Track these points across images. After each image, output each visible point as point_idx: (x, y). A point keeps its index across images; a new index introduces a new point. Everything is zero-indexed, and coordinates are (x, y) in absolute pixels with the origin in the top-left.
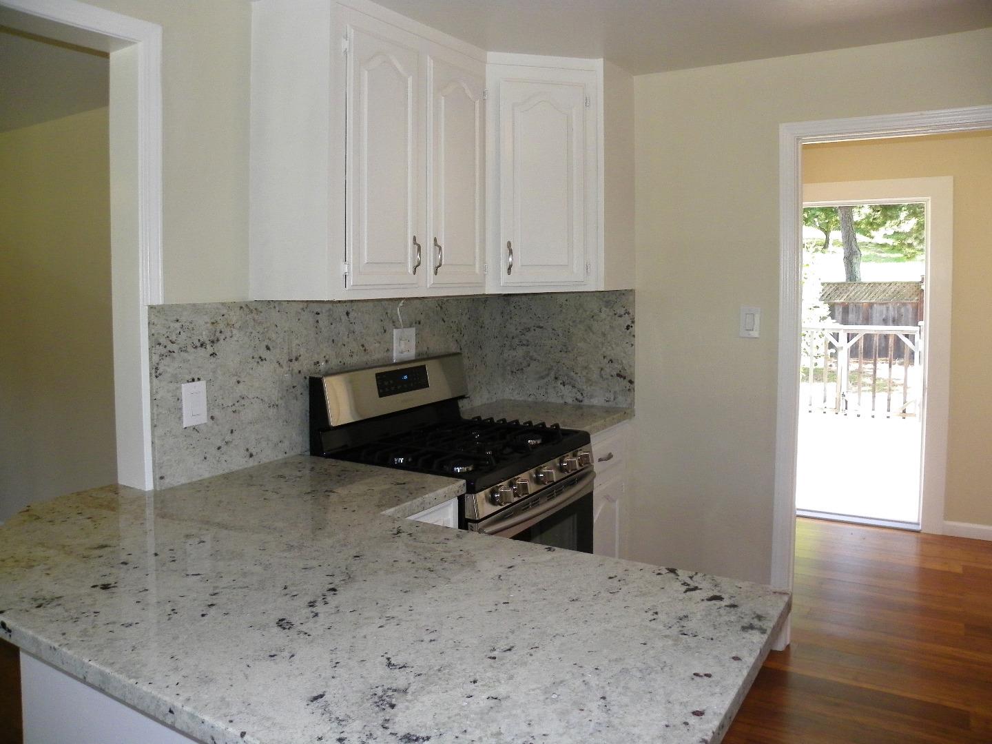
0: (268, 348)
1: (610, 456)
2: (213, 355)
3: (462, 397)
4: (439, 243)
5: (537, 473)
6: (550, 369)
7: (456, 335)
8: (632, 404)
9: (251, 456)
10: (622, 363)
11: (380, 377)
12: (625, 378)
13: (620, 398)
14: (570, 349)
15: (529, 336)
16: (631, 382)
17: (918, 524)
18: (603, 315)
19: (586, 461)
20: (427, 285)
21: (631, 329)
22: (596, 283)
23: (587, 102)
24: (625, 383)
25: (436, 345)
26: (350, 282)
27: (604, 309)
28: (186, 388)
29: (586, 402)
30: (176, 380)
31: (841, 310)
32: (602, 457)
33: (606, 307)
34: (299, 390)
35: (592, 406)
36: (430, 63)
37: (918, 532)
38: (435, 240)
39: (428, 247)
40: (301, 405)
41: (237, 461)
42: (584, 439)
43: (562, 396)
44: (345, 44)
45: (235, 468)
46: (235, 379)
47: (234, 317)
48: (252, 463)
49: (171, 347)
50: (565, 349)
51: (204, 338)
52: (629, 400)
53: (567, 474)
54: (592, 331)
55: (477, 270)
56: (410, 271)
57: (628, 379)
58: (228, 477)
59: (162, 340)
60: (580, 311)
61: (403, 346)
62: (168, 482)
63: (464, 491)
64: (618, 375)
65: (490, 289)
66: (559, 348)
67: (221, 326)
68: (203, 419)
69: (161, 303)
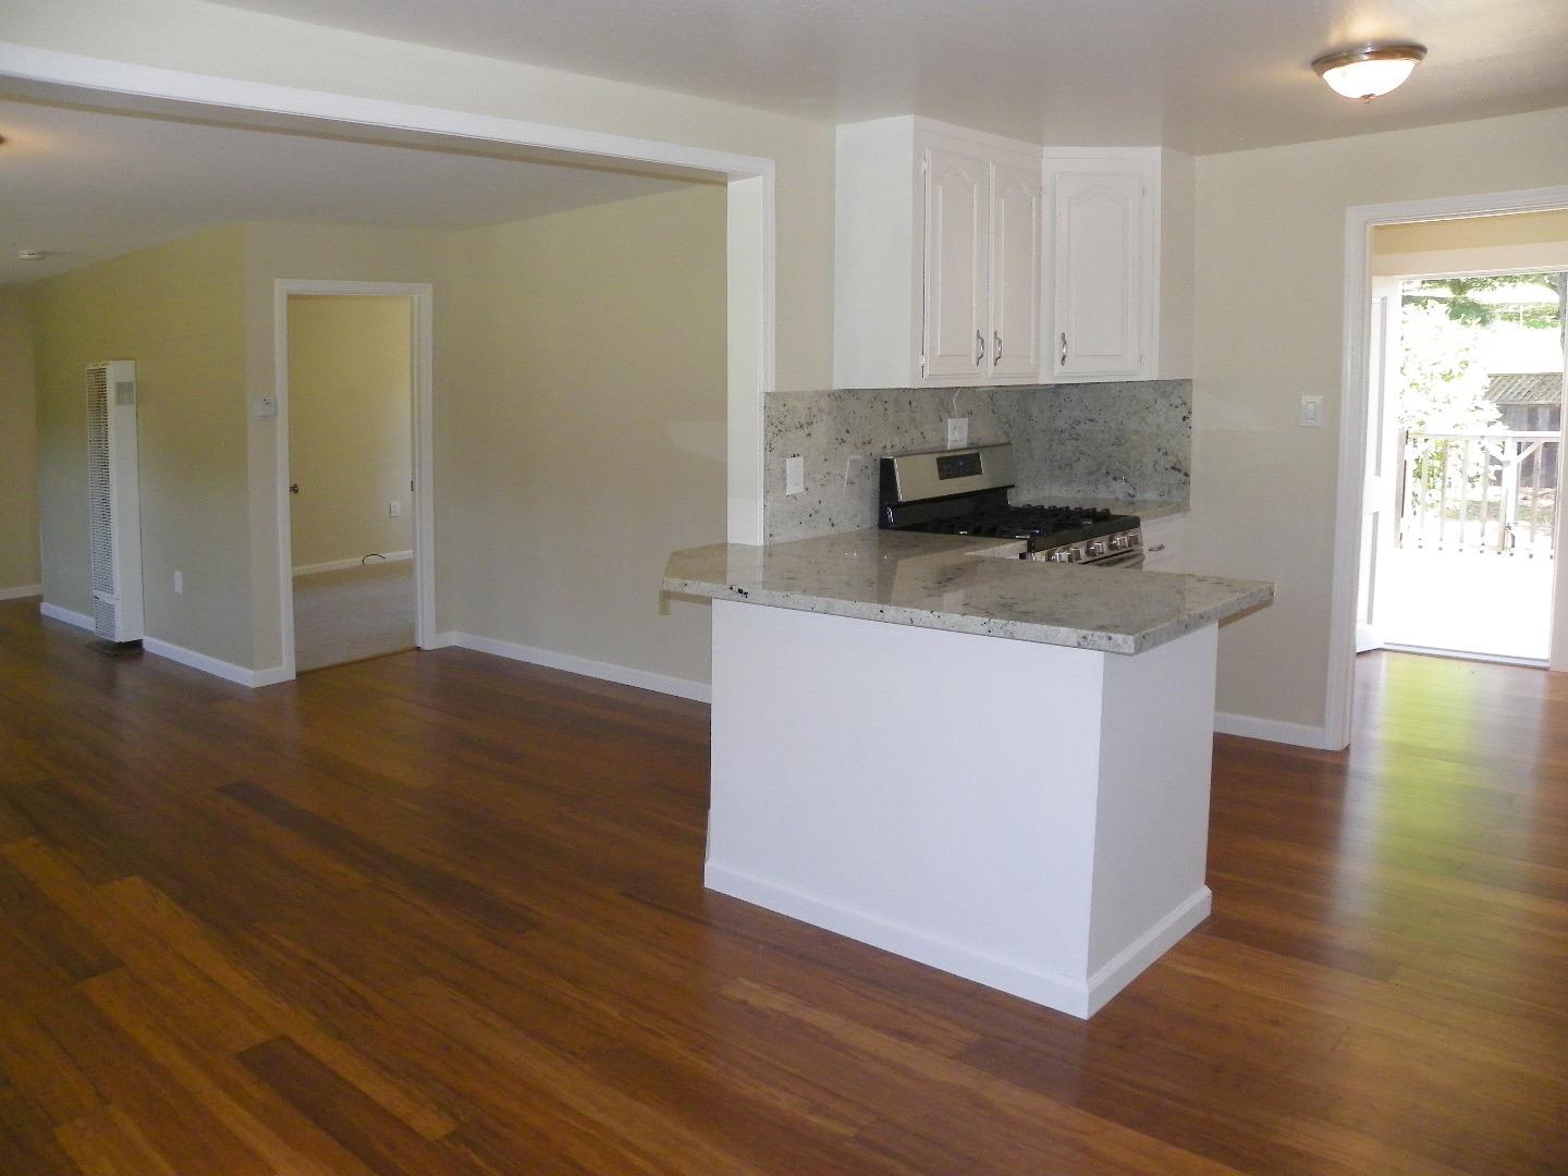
0: (848, 432)
1: (1161, 548)
2: (809, 435)
3: (1013, 486)
4: (999, 336)
5: (1088, 546)
6: (1101, 464)
7: (1006, 427)
8: (1187, 497)
9: (833, 525)
10: (1177, 456)
11: (939, 460)
12: (1180, 471)
13: (1174, 492)
14: (1123, 441)
15: (1079, 429)
16: (1186, 475)
17: (1546, 661)
18: (1158, 406)
19: (1135, 541)
20: (987, 376)
21: (1187, 420)
22: (1149, 372)
23: (1144, 191)
24: (1181, 476)
25: (987, 435)
26: (927, 371)
27: (1159, 400)
28: (790, 463)
29: (1138, 497)
30: (783, 455)
31: (1548, 414)
32: (1152, 546)
33: (1162, 398)
34: (870, 471)
35: (1146, 501)
36: (992, 168)
37: (1545, 669)
38: (995, 334)
39: (990, 341)
40: (872, 484)
41: (824, 530)
42: (1134, 523)
43: (1113, 492)
44: (924, 166)
45: (821, 534)
46: (823, 457)
47: (824, 403)
48: (833, 531)
49: (780, 427)
50: (1118, 442)
51: (803, 421)
52: (1184, 494)
53: (1116, 552)
54: (1146, 423)
55: (1032, 361)
56: (974, 362)
57: (1183, 472)
58: (817, 539)
59: (776, 422)
60: (1134, 403)
61: (957, 435)
62: (777, 539)
63: (1025, 550)
64: (1173, 468)
65: (1045, 379)
66: (1112, 440)
67: (815, 411)
68: (801, 489)
69: (774, 390)
